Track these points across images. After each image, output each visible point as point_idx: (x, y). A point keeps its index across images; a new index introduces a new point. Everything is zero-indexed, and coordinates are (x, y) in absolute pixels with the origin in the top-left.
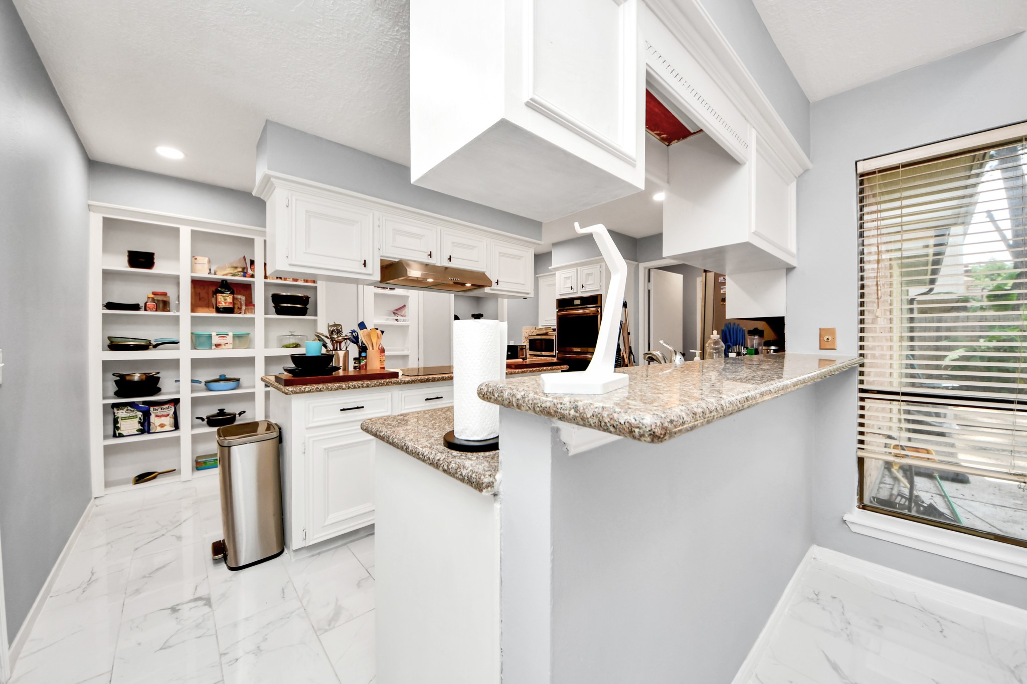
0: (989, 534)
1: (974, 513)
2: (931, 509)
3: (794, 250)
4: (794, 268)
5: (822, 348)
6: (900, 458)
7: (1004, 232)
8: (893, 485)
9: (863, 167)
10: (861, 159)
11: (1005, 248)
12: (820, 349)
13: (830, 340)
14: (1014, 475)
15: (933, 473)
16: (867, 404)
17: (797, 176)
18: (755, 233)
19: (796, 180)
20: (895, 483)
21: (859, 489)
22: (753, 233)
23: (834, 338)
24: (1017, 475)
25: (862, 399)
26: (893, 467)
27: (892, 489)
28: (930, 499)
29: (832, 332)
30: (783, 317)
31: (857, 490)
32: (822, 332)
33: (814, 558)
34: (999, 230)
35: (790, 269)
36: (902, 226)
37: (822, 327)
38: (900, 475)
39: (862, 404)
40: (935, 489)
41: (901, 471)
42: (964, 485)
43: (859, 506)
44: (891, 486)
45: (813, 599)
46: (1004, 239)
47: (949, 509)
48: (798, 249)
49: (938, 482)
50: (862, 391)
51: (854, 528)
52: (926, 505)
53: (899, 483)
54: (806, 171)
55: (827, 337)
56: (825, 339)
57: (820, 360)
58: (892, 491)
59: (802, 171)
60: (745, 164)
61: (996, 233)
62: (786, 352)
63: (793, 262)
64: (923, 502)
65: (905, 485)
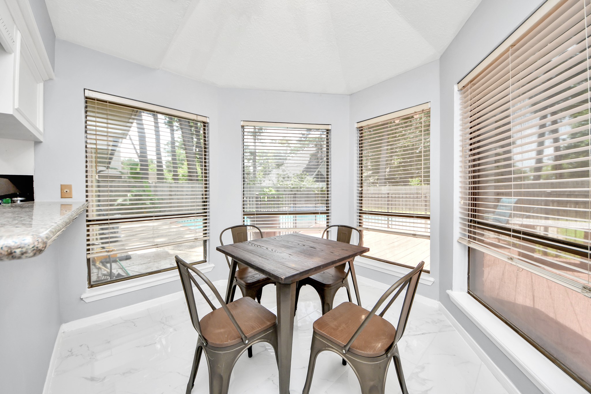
0: (147, 273)
1: (135, 271)
2: (119, 275)
3: (41, 129)
4: (41, 142)
5: (62, 197)
6: (110, 252)
7: (135, 145)
8: (98, 272)
9: (88, 94)
10: (87, 88)
11: (137, 157)
12: (61, 198)
13: (68, 192)
14: (154, 245)
15: (116, 259)
16: (90, 228)
17: (44, 80)
18: (17, 110)
19: (43, 82)
20: (99, 270)
21: (88, 277)
22: (16, 109)
23: (71, 191)
24: (155, 245)
25: (88, 226)
26: (96, 263)
27: (98, 274)
28: (117, 272)
29: (69, 187)
30: (32, 176)
31: (87, 278)
32: (62, 187)
33: (63, 332)
34: (135, 148)
35: (37, 143)
36: (96, 131)
37: (63, 184)
38: (100, 266)
39: (88, 228)
40: (118, 266)
41: (101, 264)
42: (130, 260)
43: (89, 287)
44: (97, 273)
45: (69, 355)
46: (137, 153)
47: (125, 273)
48: (44, 130)
49: (119, 263)
50: (88, 221)
51: (87, 301)
52: (116, 275)
53: (101, 270)
54: (51, 79)
55: (66, 190)
56: (65, 192)
57: (62, 205)
58: (98, 276)
59: (48, 79)
60: (10, 53)
61: (132, 145)
62: (35, 201)
63: (41, 139)
64: (115, 274)
65: (104, 269)
